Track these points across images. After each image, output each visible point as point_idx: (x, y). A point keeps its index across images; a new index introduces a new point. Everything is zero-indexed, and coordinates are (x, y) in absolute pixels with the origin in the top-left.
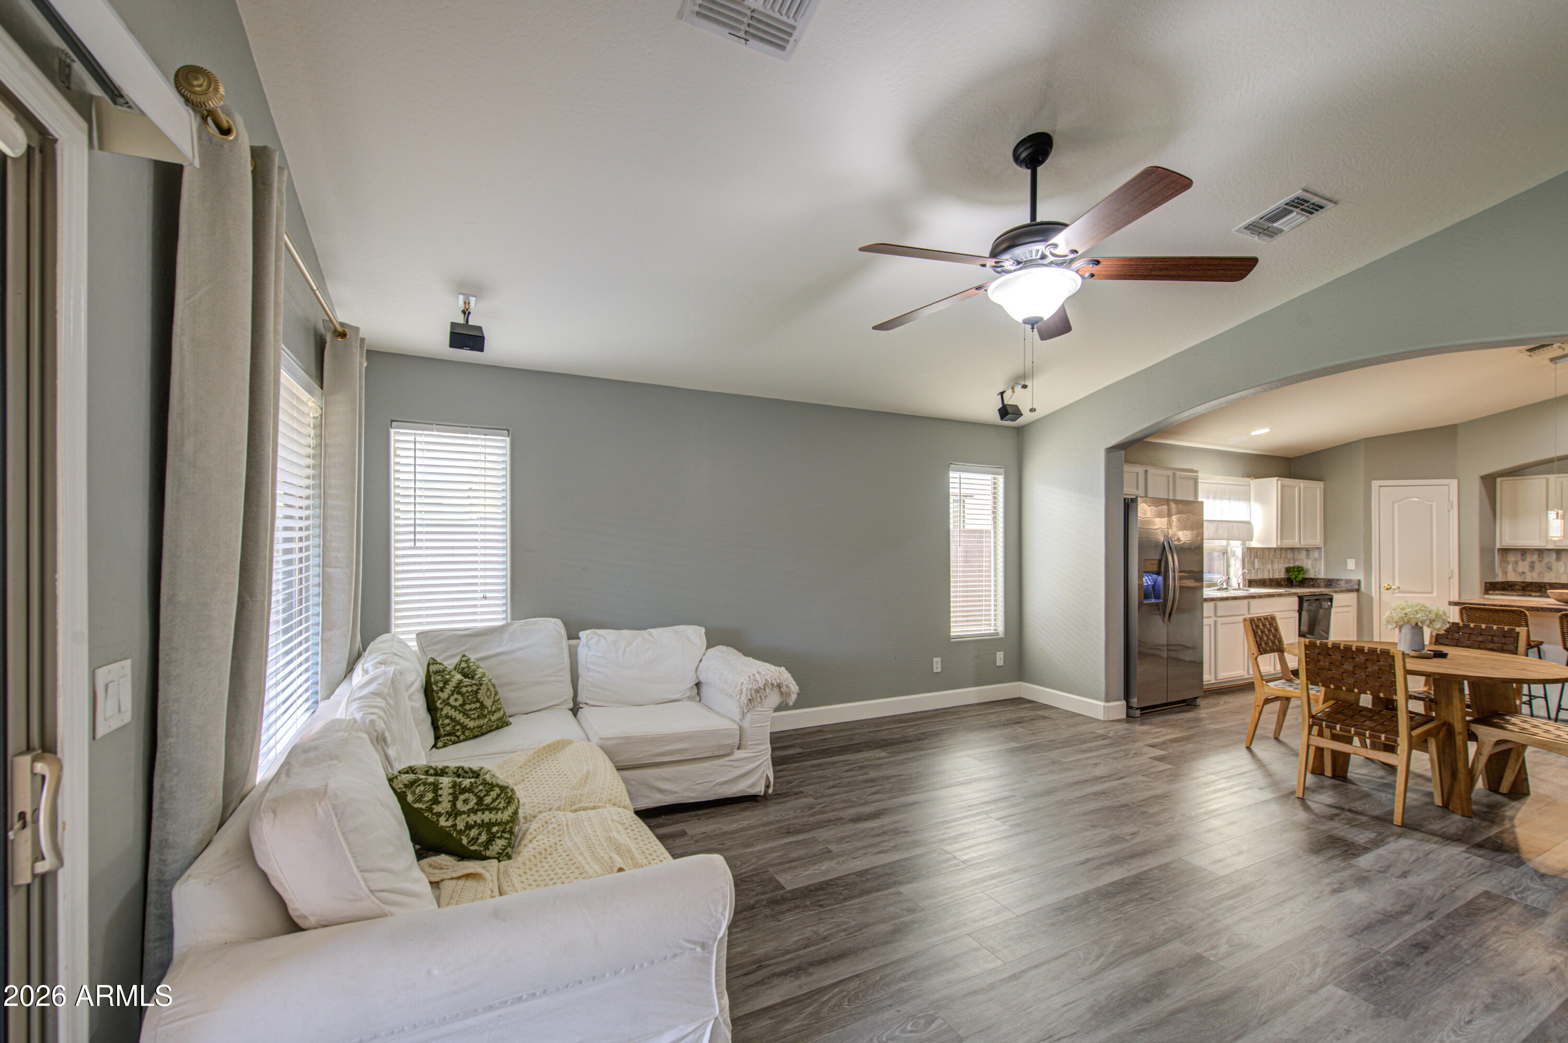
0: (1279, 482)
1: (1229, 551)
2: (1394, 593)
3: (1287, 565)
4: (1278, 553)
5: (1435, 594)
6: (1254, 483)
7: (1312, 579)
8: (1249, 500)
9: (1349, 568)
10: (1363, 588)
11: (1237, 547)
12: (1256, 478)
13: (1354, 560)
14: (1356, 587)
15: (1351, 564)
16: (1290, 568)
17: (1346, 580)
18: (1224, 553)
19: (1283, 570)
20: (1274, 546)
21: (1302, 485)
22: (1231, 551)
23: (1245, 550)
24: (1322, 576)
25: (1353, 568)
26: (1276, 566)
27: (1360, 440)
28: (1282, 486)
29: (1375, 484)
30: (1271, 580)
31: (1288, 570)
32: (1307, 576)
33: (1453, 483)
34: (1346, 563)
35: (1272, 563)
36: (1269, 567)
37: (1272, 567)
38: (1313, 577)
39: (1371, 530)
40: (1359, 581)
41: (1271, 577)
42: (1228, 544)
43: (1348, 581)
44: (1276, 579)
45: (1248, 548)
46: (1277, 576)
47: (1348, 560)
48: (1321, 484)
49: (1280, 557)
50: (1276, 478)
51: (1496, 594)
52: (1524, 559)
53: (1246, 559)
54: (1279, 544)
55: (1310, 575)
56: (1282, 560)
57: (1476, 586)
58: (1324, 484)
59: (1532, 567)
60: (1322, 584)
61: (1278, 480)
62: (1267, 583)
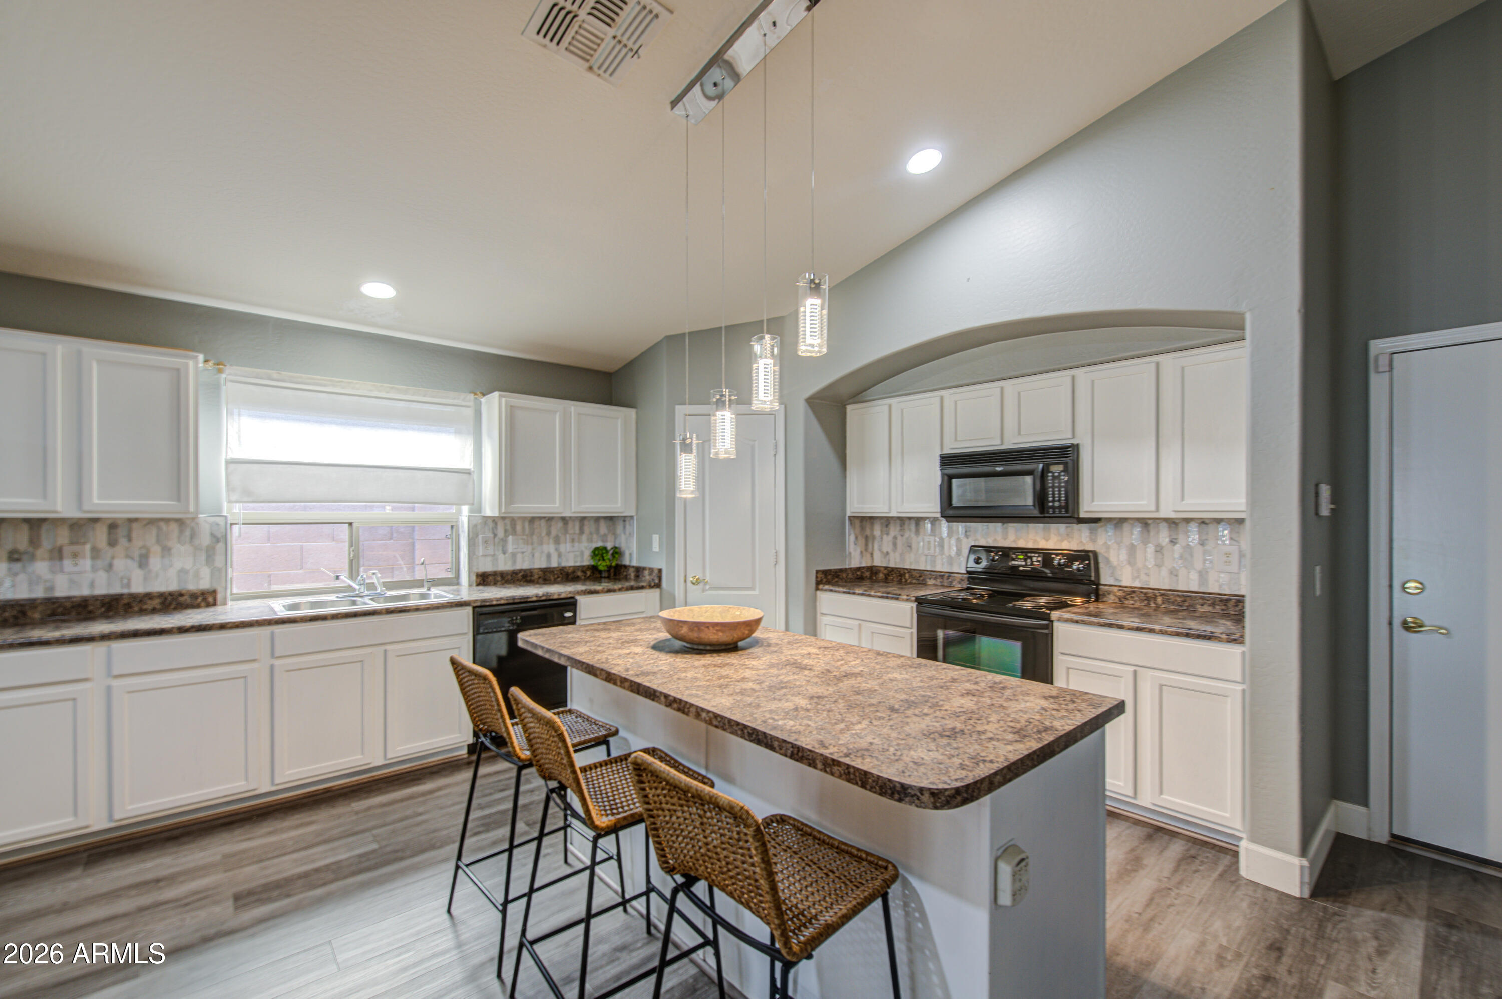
0: (504, 400)
1: (460, 523)
2: (704, 590)
4: (574, 527)
5: (757, 592)
7: (627, 566)
9: (654, 549)
10: (663, 584)
12: (483, 395)
13: (658, 536)
14: (658, 580)
15: (656, 540)
17: (651, 567)
19: (587, 553)
21: (573, 409)
23: (478, 520)
24: (635, 563)
25: (658, 549)
26: (565, 547)
27: (661, 341)
28: (512, 408)
29: (681, 410)
31: (598, 552)
32: (620, 562)
33: (780, 412)
34: (652, 542)
35: (559, 543)
36: (548, 549)
37: (558, 550)
39: (674, 487)
40: (660, 570)
41: (553, 565)
43: (651, 570)
44: (563, 569)
45: (486, 517)
47: (654, 536)
48: (631, 413)
49: (577, 531)
50: (496, 394)
51: (826, 590)
52: (888, 534)
53: (480, 536)
54: (503, 510)
55: (626, 562)
56: (584, 537)
57: (802, 579)
58: (637, 414)
59: (895, 544)
60: (633, 575)
61: (500, 396)
62: (536, 576)
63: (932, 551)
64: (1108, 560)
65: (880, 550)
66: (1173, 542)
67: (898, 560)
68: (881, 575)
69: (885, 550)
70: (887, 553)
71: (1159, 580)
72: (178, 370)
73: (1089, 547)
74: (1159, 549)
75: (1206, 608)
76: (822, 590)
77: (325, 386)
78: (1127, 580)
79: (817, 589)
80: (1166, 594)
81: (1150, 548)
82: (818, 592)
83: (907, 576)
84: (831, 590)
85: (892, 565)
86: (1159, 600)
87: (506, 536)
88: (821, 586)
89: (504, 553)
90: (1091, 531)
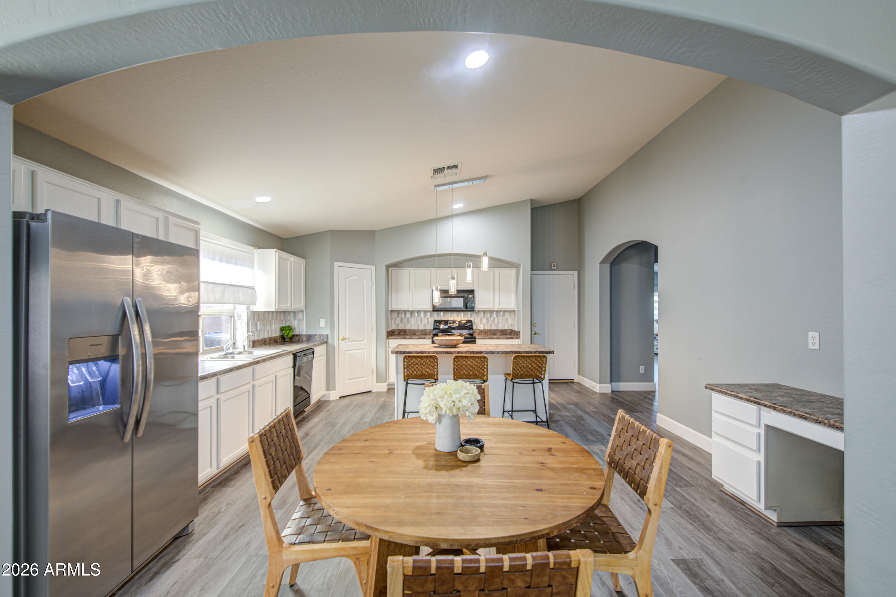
1: (236, 315)
2: (346, 343)
3: (281, 326)
5: (365, 341)
6: (258, 253)
7: (298, 335)
8: (253, 267)
9: (321, 326)
10: (329, 341)
11: (242, 311)
12: (258, 248)
13: (324, 320)
14: (326, 340)
15: (322, 323)
16: (283, 327)
17: (320, 335)
18: (231, 317)
19: (278, 329)
20: (273, 310)
21: (292, 259)
22: (238, 314)
23: (250, 314)
24: (304, 333)
25: (324, 326)
26: (273, 327)
27: (326, 231)
28: (280, 258)
29: (336, 264)
30: (270, 339)
31: (282, 329)
32: (294, 333)
33: (373, 268)
34: (319, 323)
35: (271, 325)
36: (268, 327)
37: (271, 328)
38: (298, 334)
39: (334, 297)
40: (327, 335)
41: (270, 336)
42: (235, 308)
43: (321, 336)
44: (274, 338)
45: (252, 312)
46: (274, 335)
47: (321, 320)
48: (304, 260)
49: (276, 319)
51: (392, 339)
52: (398, 317)
53: (250, 322)
54: (277, 308)
55: (297, 332)
57: (384, 335)
58: (306, 261)
59: (402, 321)
60: (305, 339)
61: (276, 252)
62: (267, 342)
63: (418, 323)
64: (475, 323)
65: (395, 323)
66: (491, 317)
67: (403, 326)
68: (396, 333)
69: (397, 323)
70: (398, 324)
71: (488, 328)
73: (470, 319)
74: (487, 319)
75: (499, 334)
76: (390, 339)
78: (481, 327)
79: (388, 338)
80: (490, 331)
81: (485, 319)
82: (387, 340)
83: (408, 332)
84: (395, 338)
85: (400, 328)
86: (488, 332)
87: (257, 321)
88: (389, 337)
89: (257, 331)
90: (470, 315)
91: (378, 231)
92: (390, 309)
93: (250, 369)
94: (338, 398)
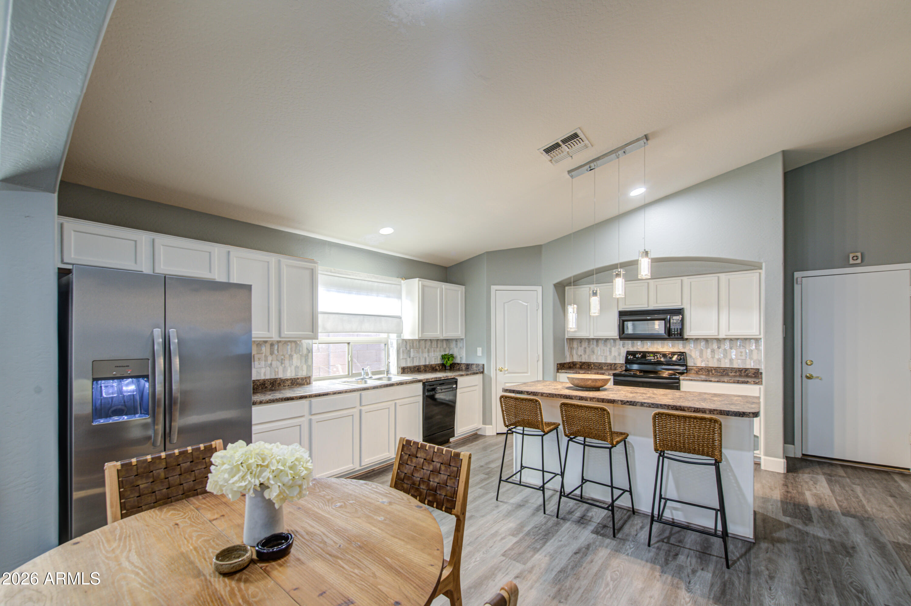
0: (420, 282)
1: (389, 343)
2: (505, 374)
3: (443, 353)
4: (434, 343)
5: (529, 374)
6: (404, 283)
7: (458, 364)
8: (400, 297)
9: (478, 355)
10: (486, 371)
11: (393, 339)
12: (406, 279)
13: (481, 348)
14: (482, 370)
15: (479, 351)
16: (445, 355)
17: (476, 364)
18: (385, 344)
19: (439, 357)
20: (417, 338)
21: (443, 286)
22: (391, 342)
23: (400, 341)
24: (464, 361)
25: (481, 355)
26: (432, 354)
27: (484, 253)
28: (423, 286)
29: (494, 288)
30: (426, 367)
31: (443, 357)
32: (456, 362)
33: (539, 289)
34: (476, 352)
35: (428, 352)
36: (426, 355)
37: (428, 356)
38: (459, 362)
39: (490, 324)
40: (483, 365)
41: (427, 363)
42: (388, 337)
43: (478, 365)
44: (431, 365)
45: (403, 340)
46: (433, 362)
47: (478, 348)
48: (463, 287)
49: (436, 346)
50: (417, 279)
51: (563, 372)
52: (581, 346)
53: (401, 349)
54: (420, 336)
55: (458, 361)
56: (438, 349)
57: (552, 367)
58: (465, 288)
59: (585, 351)
60: (464, 368)
61: (419, 281)
62: (422, 369)
63: (605, 355)
64: (691, 356)
65: (577, 354)
66: (719, 348)
67: (587, 358)
68: (578, 366)
69: (579, 354)
70: (581, 355)
71: (713, 364)
72: (312, 269)
73: (682, 351)
74: (713, 351)
75: (733, 374)
76: (561, 372)
77: (350, 275)
78: (701, 363)
79: (558, 372)
80: (716, 369)
81: (709, 351)
82: (558, 374)
83: (592, 366)
84: (566, 372)
85: (583, 361)
86: (713, 371)
87: (410, 349)
88: (560, 371)
89: (410, 358)
90: (683, 344)
91: (544, 244)
92: (566, 337)
93: (357, 394)
94: (496, 434)
